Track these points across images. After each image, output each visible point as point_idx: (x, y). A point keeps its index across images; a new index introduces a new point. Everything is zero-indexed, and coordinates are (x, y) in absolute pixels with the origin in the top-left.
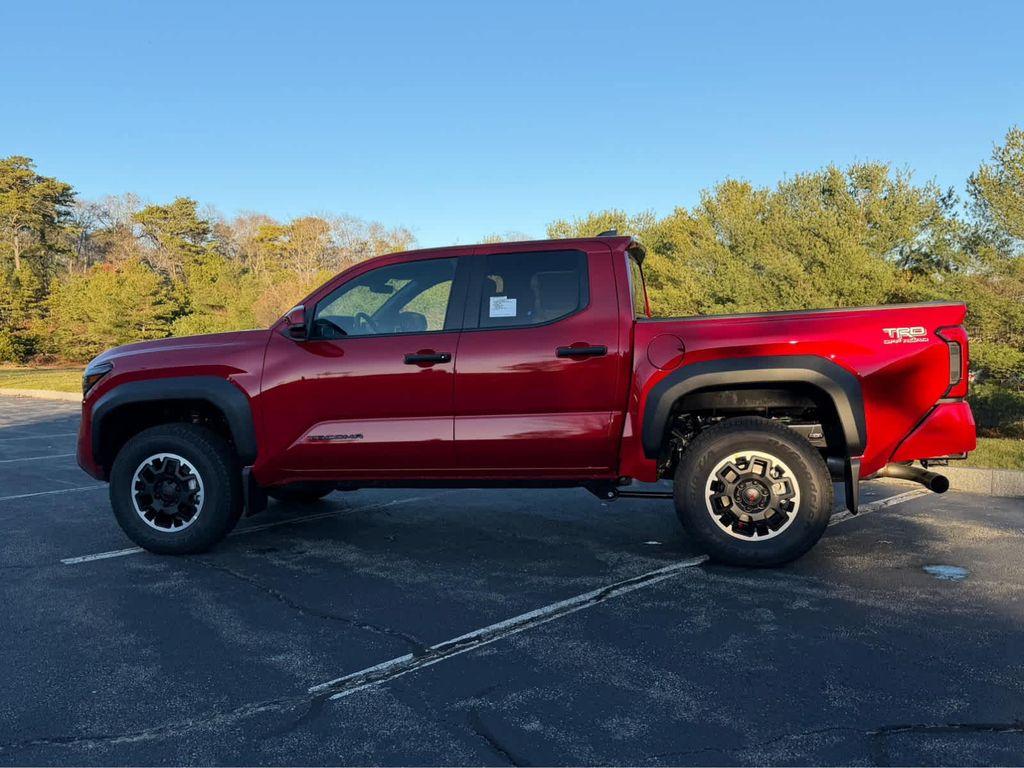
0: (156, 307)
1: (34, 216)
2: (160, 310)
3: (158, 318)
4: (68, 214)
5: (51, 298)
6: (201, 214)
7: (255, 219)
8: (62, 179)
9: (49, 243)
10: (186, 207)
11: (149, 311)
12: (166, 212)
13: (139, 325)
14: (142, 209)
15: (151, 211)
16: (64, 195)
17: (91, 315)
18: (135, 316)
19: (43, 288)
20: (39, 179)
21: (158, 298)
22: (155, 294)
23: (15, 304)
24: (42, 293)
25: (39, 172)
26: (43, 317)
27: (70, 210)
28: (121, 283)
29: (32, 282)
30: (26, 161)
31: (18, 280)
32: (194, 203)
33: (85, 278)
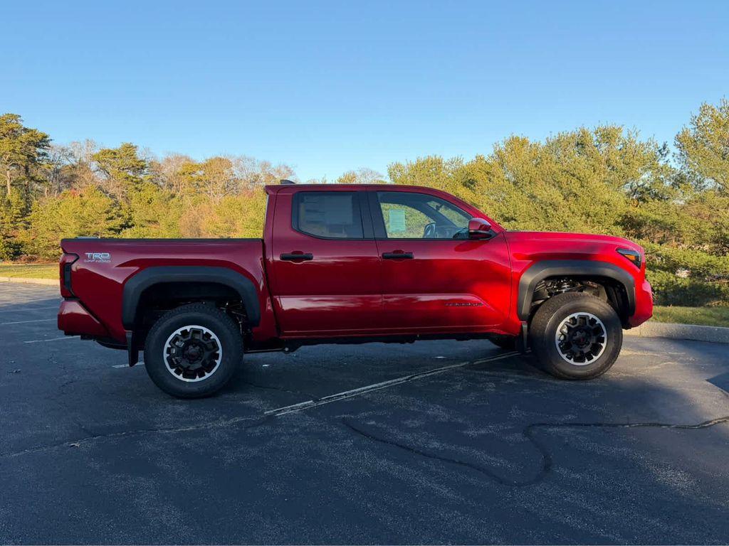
0: (109, 221)
1: (21, 156)
2: (111, 224)
3: (110, 229)
5: (33, 215)
6: (140, 155)
7: (178, 158)
8: (41, 130)
9: (31, 175)
10: (129, 149)
11: (103, 224)
12: (115, 153)
13: (96, 234)
14: (98, 151)
15: (104, 153)
16: (43, 141)
17: (62, 227)
18: (92, 228)
19: (27, 207)
20: (25, 130)
21: (110, 215)
22: (107, 212)
23: (7, 219)
24: (25, 212)
25: (25, 125)
26: (26, 228)
27: (46, 152)
28: (83, 204)
29: (19, 203)
30: (16, 117)
31: (9, 202)
32: (136, 147)
33: (58, 200)
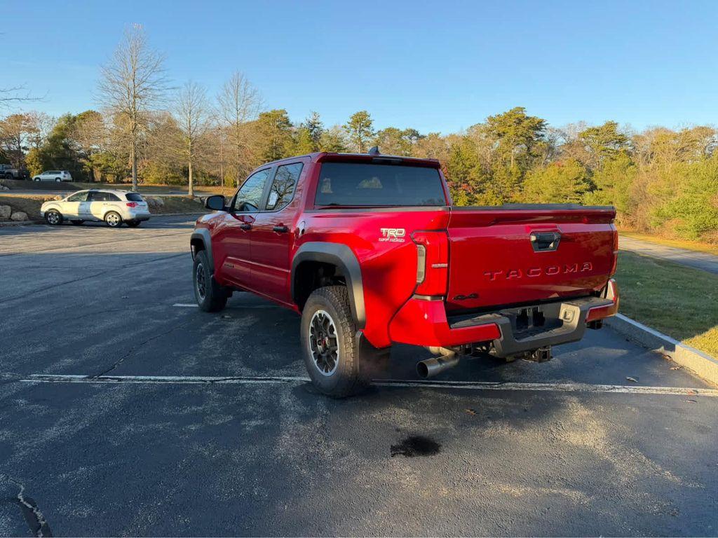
0: (577, 186)
1: (522, 138)
2: (578, 188)
3: (577, 192)
4: (542, 136)
5: (526, 181)
6: (620, 130)
7: (657, 130)
8: (540, 117)
9: (531, 152)
10: (612, 125)
11: (572, 189)
12: (598, 130)
13: (566, 196)
14: (585, 130)
15: (589, 131)
16: (538, 126)
17: (543, 190)
18: (564, 191)
19: (522, 176)
20: (527, 118)
21: (578, 181)
22: (576, 179)
23: (508, 185)
24: (521, 179)
25: (527, 114)
26: (520, 191)
27: (544, 133)
28: (560, 173)
29: (517, 173)
30: (522, 109)
31: (511, 173)
32: (616, 124)
33: (543, 170)
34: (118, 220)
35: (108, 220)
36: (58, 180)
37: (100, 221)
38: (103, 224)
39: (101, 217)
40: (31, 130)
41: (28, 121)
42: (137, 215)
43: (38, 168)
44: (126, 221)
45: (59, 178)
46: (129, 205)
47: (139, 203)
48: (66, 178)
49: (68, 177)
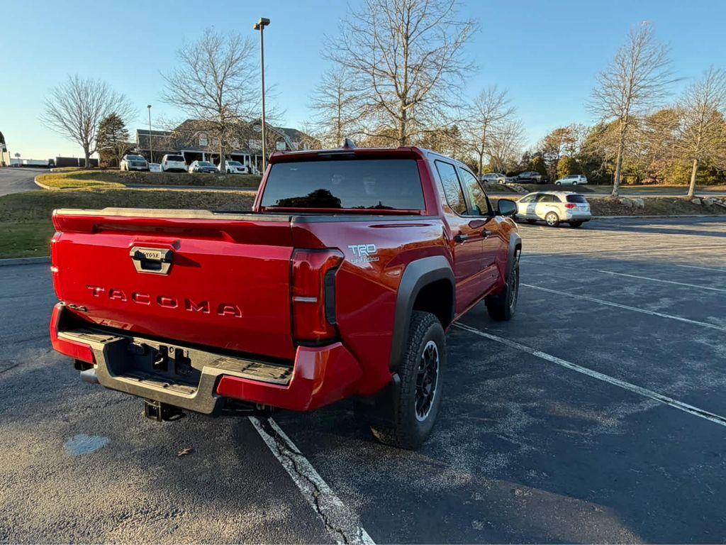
34: (555, 220)
35: (548, 220)
36: (575, 184)
37: (542, 220)
38: (544, 223)
39: (543, 217)
40: (568, 140)
41: (568, 133)
42: (573, 216)
43: (565, 173)
44: (563, 221)
45: (576, 182)
46: (568, 206)
47: (578, 204)
48: (582, 182)
49: (584, 180)
